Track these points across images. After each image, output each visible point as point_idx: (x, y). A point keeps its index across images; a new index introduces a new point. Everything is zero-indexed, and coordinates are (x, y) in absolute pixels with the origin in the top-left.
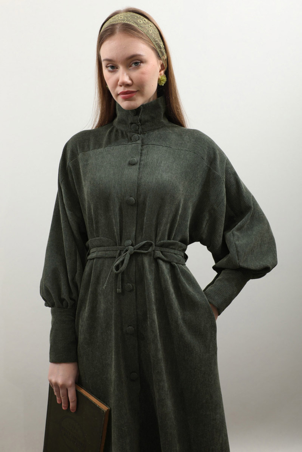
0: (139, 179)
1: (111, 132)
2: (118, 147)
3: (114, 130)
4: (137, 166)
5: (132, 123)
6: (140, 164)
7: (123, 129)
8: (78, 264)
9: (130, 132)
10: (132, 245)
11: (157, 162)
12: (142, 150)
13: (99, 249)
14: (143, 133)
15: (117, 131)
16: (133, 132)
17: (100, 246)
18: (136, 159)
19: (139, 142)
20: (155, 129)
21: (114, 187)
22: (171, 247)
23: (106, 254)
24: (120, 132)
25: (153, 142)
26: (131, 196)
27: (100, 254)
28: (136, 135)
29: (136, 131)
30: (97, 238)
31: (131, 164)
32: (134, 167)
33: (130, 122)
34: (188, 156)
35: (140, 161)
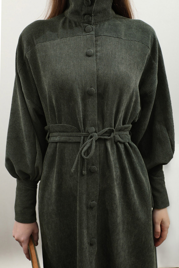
0: (98, 70)
1: (64, 23)
2: (73, 38)
3: (68, 21)
4: (94, 57)
5: (85, 15)
6: (96, 55)
7: (76, 20)
9: (84, 23)
10: (95, 132)
11: (112, 53)
12: (96, 41)
13: (61, 134)
14: (96, 24)
15: (70, 22)
16: (86, 23)
17: (64, 132)
18: (92, 51)
19: (93, 33)
20: (105, 21)
21: (75, 78)
22: (125, 130)
23: (70, 139)
24: (73, 22)
25: (106, 34)
26: (91, 87)
27: (63, 139)
28: (89, 26)
29: (89, 23)
30: (60, 125)
31: (88, 55)
32: (90, 58)
33: (83, 13)
34: (138, 47)
35: (96, 52)
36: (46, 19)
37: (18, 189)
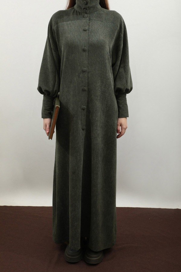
3: (75, 11)
4: (88, 31)
5: (84, 9)
7: (80, 11)
8: (56, 77)
9: (83, 13)
12: (89, 23)
14: (90, 13)
18: (87, 28)
19: (88, 18)
20: (95, 12)
21: (77, 42)
24: (78, 12)
25: (94, 19)
26: (85, 47)
28: (86, 15)
29: (86, 13)
31: (85, 30)
32: (85, 32)
33: (83, 8)
34: (111, 26)
35: (89, 29)
36: (66, 9)
37: (44, 101)
